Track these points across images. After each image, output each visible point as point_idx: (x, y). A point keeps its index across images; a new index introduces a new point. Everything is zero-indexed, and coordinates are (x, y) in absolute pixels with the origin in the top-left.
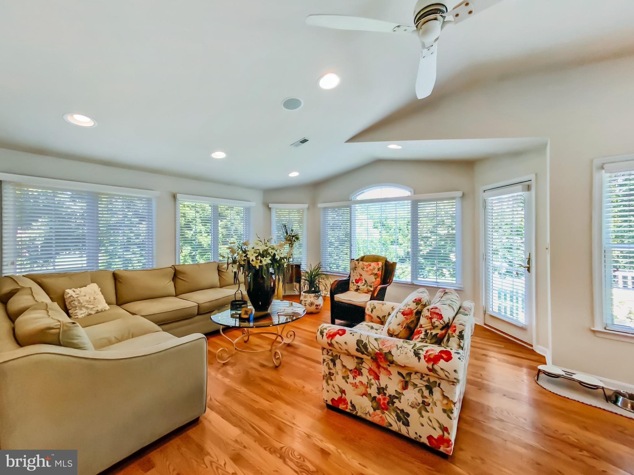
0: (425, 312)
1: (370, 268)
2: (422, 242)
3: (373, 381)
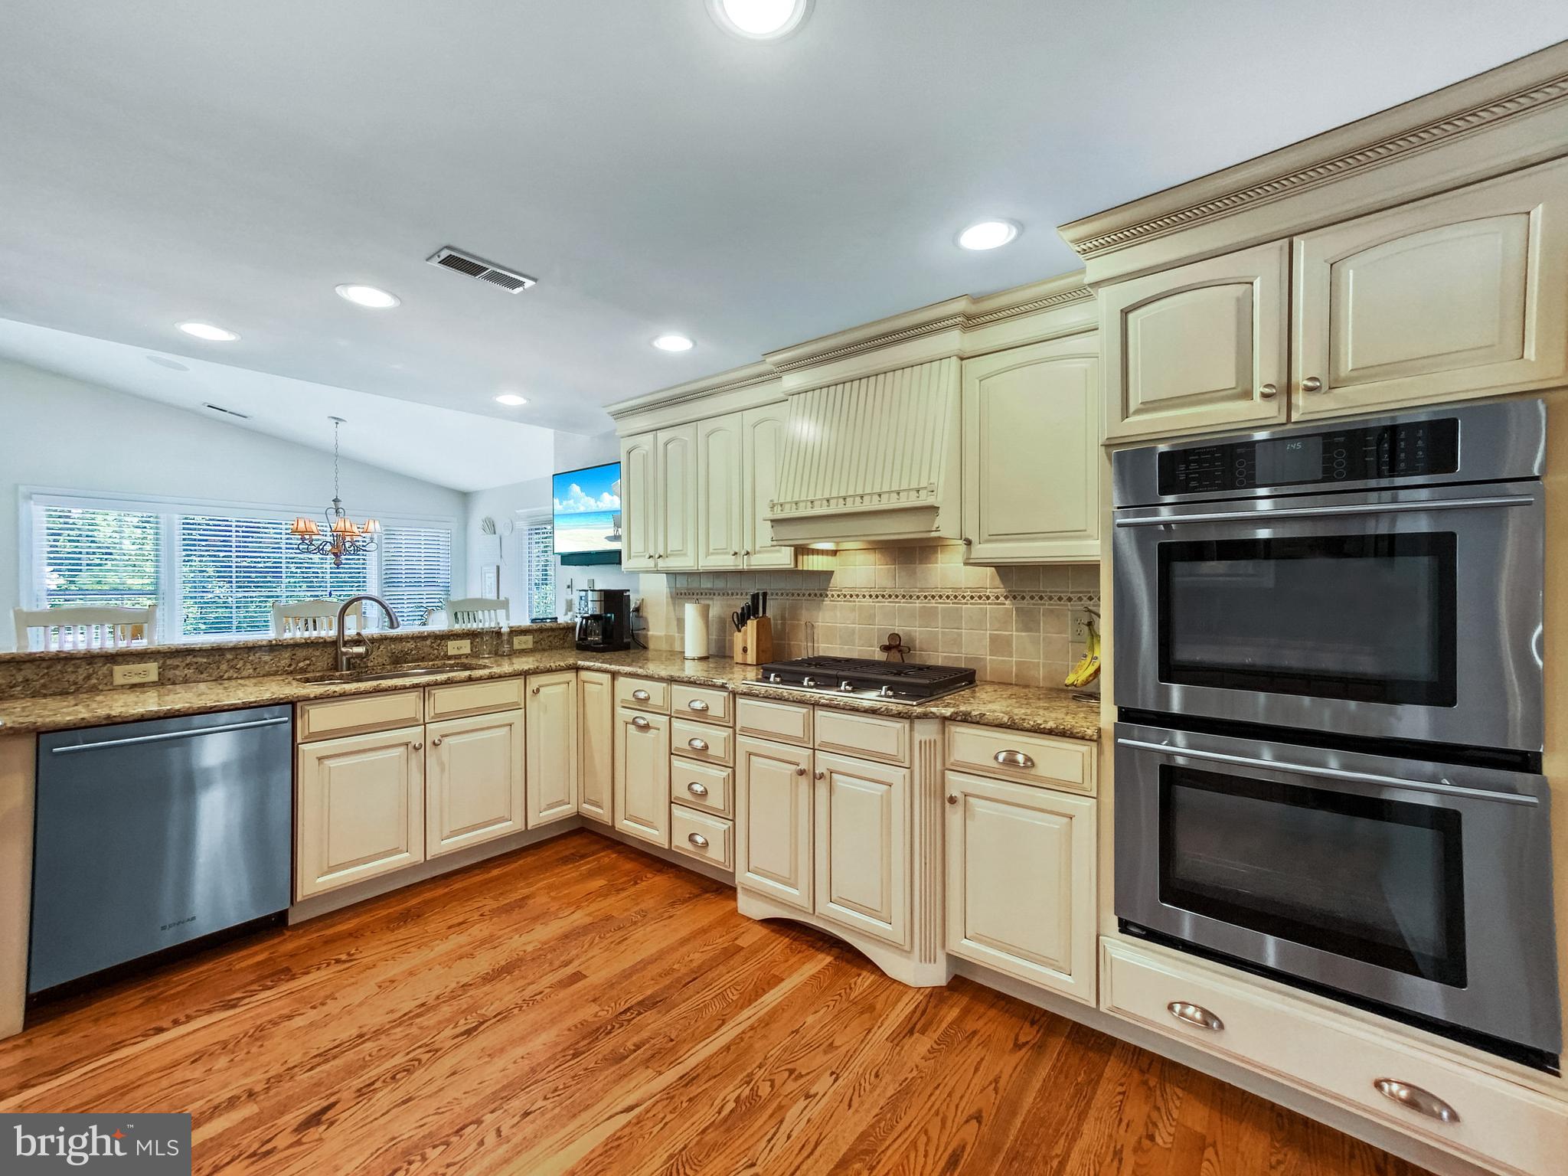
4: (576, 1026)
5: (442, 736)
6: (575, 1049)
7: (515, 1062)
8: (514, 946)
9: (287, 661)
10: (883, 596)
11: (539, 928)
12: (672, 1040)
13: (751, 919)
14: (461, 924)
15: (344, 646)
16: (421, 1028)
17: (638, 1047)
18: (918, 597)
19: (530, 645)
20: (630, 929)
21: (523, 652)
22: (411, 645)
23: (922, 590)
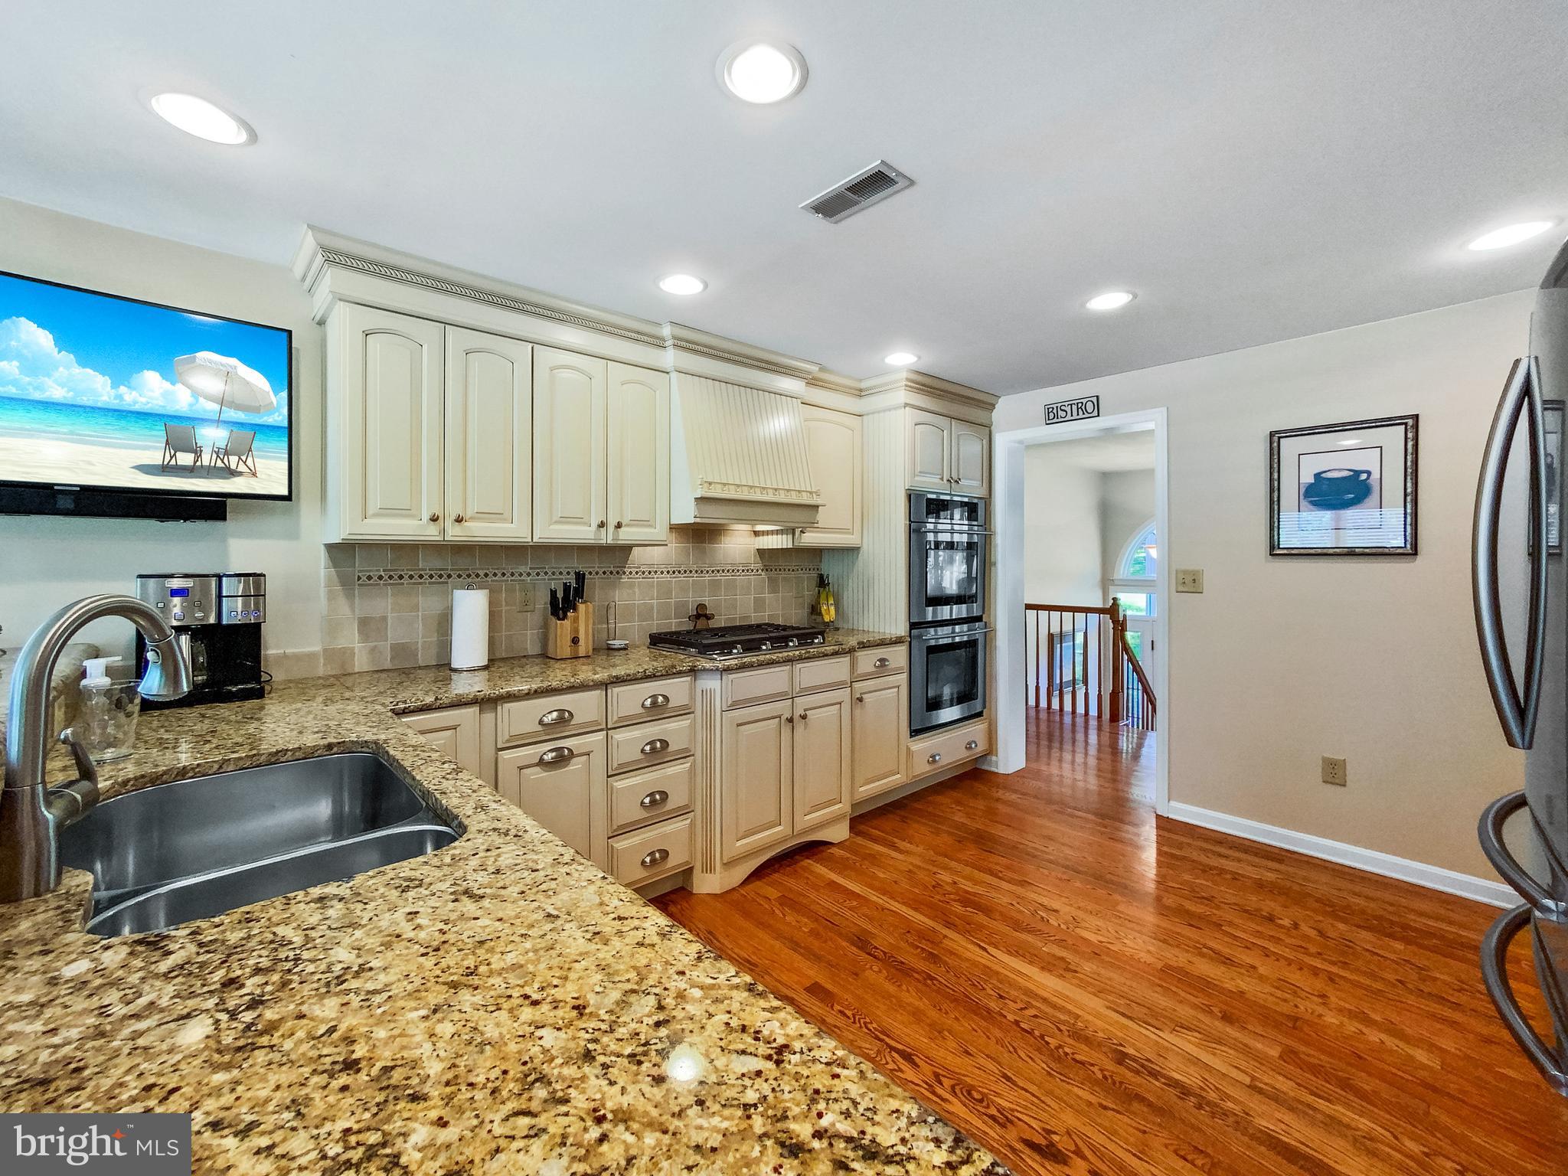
10: (679, 572)
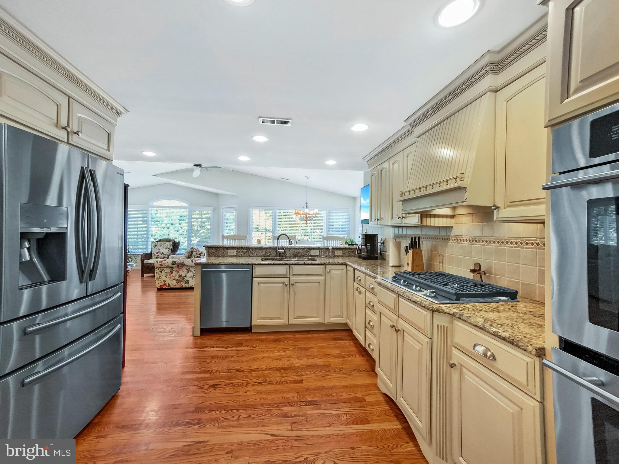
0: (195, 250)
1: (165, 245)
2: (193, 235)
3: (177, 274)
4: (285, 398)
5: (295, 282)
6: (278, 405)
7: (261, 399)
8: (294, 362)
9: (265, 253)
11: (305, 359)
12: (307, 421)
13: (380, 390)
14: (287, 348)
15: (278, 249)
16: (251, 375)
17: (295, 416)
18: (494, 242)
19: (341, 254)
20: (332, 373)
21: (339, 257)
22: (300, 251)
23: (497, 238)
